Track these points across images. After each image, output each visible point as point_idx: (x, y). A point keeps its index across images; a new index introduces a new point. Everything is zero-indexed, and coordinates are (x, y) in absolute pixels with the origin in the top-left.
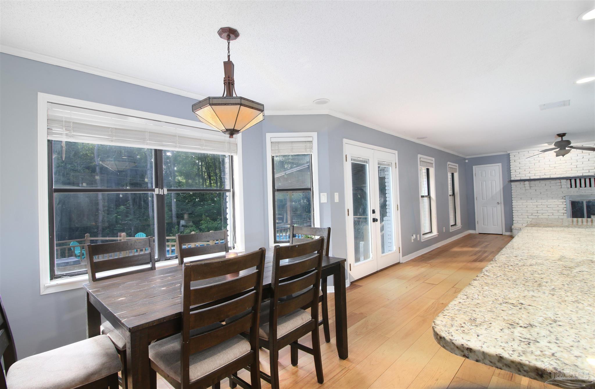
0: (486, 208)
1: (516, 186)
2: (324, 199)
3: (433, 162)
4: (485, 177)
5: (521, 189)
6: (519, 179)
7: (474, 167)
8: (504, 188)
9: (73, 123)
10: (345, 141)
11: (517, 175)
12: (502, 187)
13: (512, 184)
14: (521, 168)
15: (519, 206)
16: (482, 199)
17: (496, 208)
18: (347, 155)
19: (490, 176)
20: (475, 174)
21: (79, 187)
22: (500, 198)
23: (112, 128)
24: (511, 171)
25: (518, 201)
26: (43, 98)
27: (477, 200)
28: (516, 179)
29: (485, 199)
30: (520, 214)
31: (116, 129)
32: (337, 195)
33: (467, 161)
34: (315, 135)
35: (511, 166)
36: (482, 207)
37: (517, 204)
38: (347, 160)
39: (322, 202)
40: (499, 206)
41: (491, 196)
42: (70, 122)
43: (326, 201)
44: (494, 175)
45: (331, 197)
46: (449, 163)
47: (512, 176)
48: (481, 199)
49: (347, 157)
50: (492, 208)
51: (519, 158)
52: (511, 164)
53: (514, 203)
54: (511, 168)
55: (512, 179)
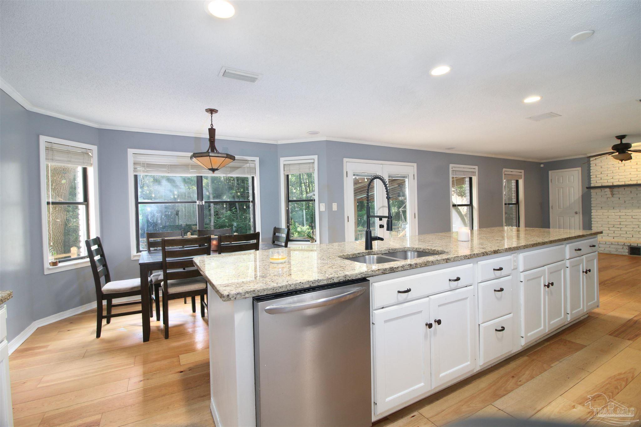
0: (562, 218)
1: (596, 194)
2: (323, 208)
3: (477, 171)
4: (562, 183)
5: (602, 196)
6: (600, 185)
7: (550, 172)
8: (583, 196)
9: (147, 164)
10: (345, 160)
11: (597, 181)
12: (581, 194)
13: (592, 191)
14: (602, 173)
15: (599, 217)
16: (559, 208)
17: (573, 219)
18: (348, 172)
19: (557, 183)
20: (551, 180)
21: (152, 200)
22: (578, 207)
23: (169, 165)
24: (591, 177)
25: (598, 211)
26: (131, 151)
27: (552, 208)
28: (596, 185)
29: (561, 208)
30: (600, 225)
31: (170, 165)
32: (335, 205)
33: (542, 166)
34: (316, 157)
35: (591, 171)
36: (558, 216)
37: (597, 214)
38: (348, 175)
39: (321, 210)
40: (577, 217)
41: (568, 205)
42: (144, 164)
43: (324, 210)
44: (572, 181)
45: (329, 207)
46: (504, 170)
47: (592, 182)
48: (557, 208)
49: (348, 173)
50: (569, 218)
51: (601, 161)
52: (591, 168)
53: (594, 213)
54: (591, 173)
55: (592, 185)
